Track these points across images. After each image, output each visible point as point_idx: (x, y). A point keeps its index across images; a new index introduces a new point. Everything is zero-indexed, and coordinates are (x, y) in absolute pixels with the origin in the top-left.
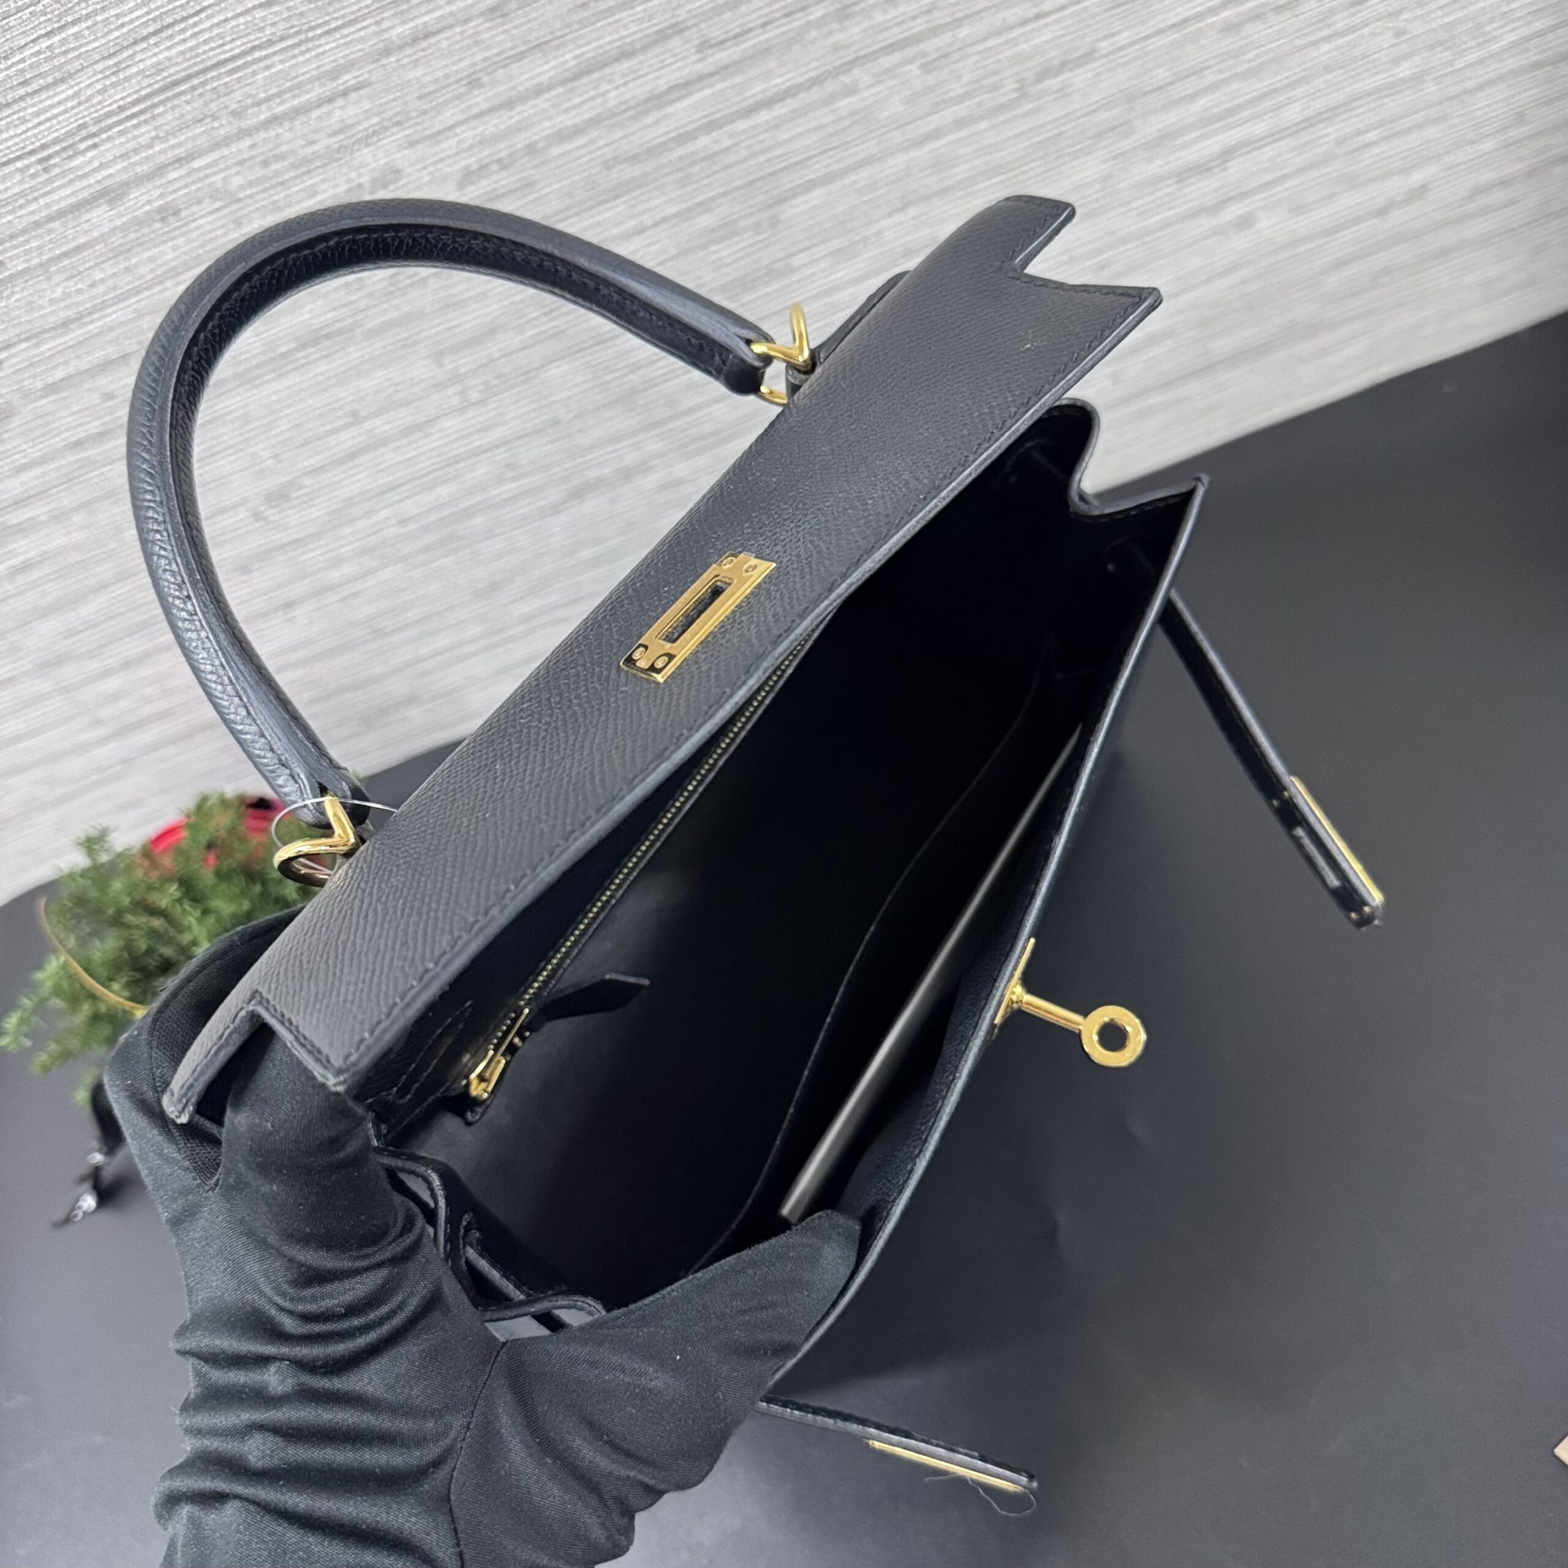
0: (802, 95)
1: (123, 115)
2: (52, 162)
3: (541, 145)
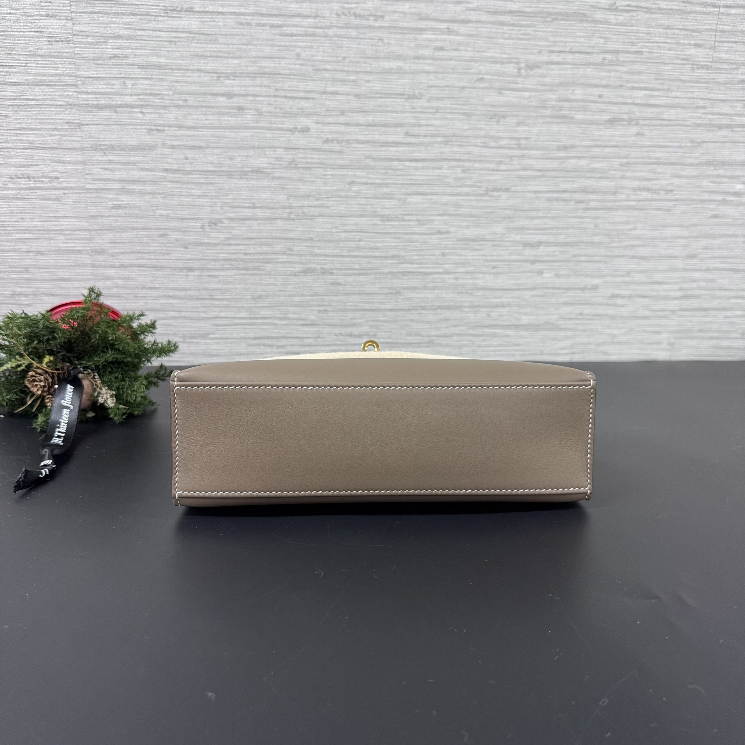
0: (426, 163)
1: (248, 75)
2: (222, 79)
3: (351, 142)
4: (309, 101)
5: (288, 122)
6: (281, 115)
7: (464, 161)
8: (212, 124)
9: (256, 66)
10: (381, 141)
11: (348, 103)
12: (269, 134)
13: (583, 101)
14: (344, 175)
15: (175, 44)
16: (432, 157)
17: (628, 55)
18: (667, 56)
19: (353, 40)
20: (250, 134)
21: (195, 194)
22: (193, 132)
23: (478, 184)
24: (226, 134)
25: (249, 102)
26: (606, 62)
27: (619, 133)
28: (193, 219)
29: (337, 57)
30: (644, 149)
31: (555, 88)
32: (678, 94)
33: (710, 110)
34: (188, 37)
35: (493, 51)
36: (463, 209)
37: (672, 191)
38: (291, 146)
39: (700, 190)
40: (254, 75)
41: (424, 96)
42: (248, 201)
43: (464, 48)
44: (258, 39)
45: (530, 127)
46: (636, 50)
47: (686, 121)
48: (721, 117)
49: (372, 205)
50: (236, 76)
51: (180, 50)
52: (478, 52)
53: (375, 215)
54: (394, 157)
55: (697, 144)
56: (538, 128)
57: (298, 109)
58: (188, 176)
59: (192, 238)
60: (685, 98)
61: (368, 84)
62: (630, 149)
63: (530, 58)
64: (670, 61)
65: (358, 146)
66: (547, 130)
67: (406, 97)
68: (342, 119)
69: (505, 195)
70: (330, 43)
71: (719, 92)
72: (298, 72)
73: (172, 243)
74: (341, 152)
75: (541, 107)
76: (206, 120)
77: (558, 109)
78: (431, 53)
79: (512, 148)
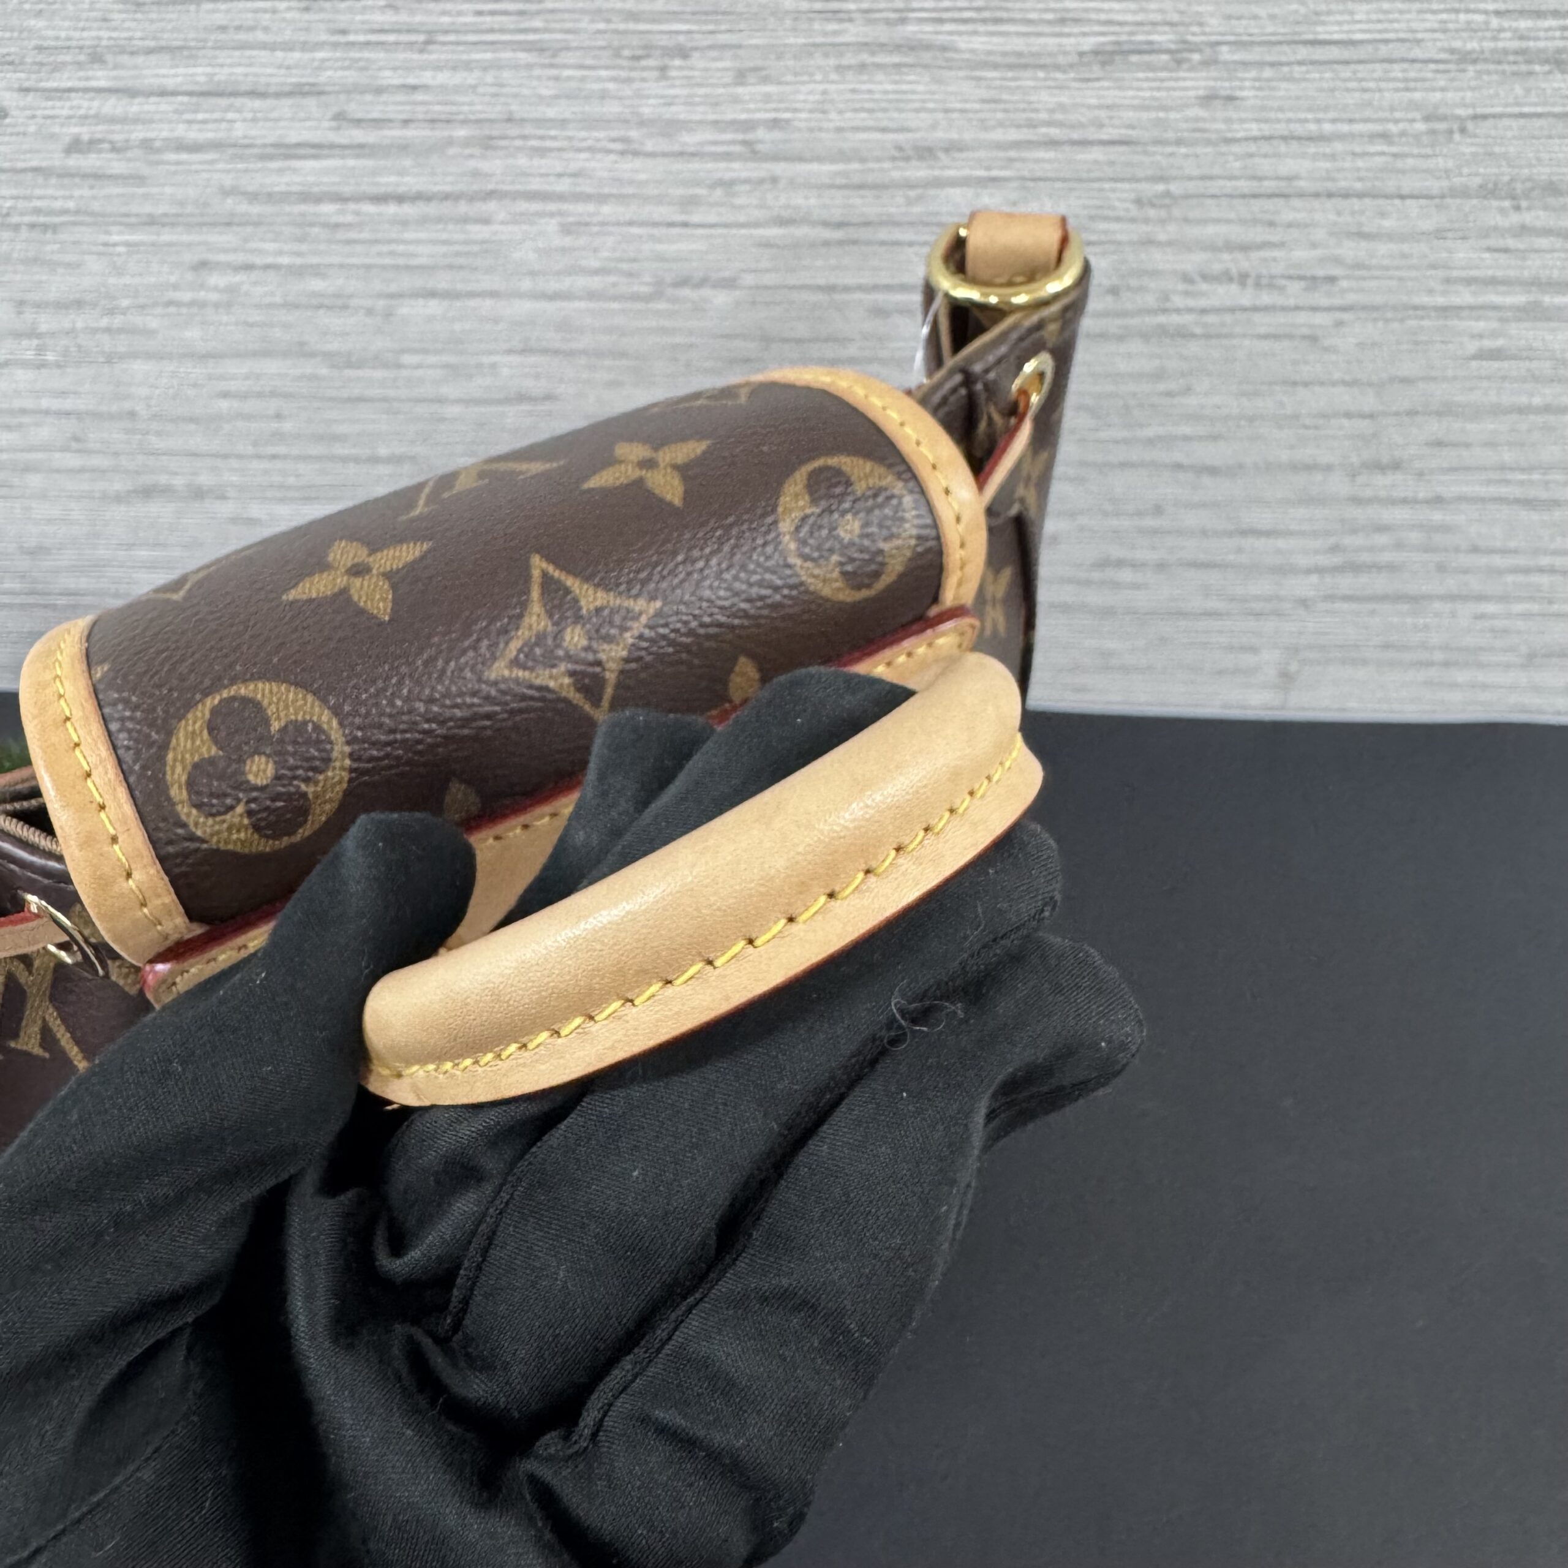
7: (561, 197)
30: (1236, 149)
37: (1332, 280)
45: (787, 83)
53: (301, 351)
56: (821, 87)
62: (1183, 150)
65: (184, 156)
66: (853, 91)
79: (728, 157)
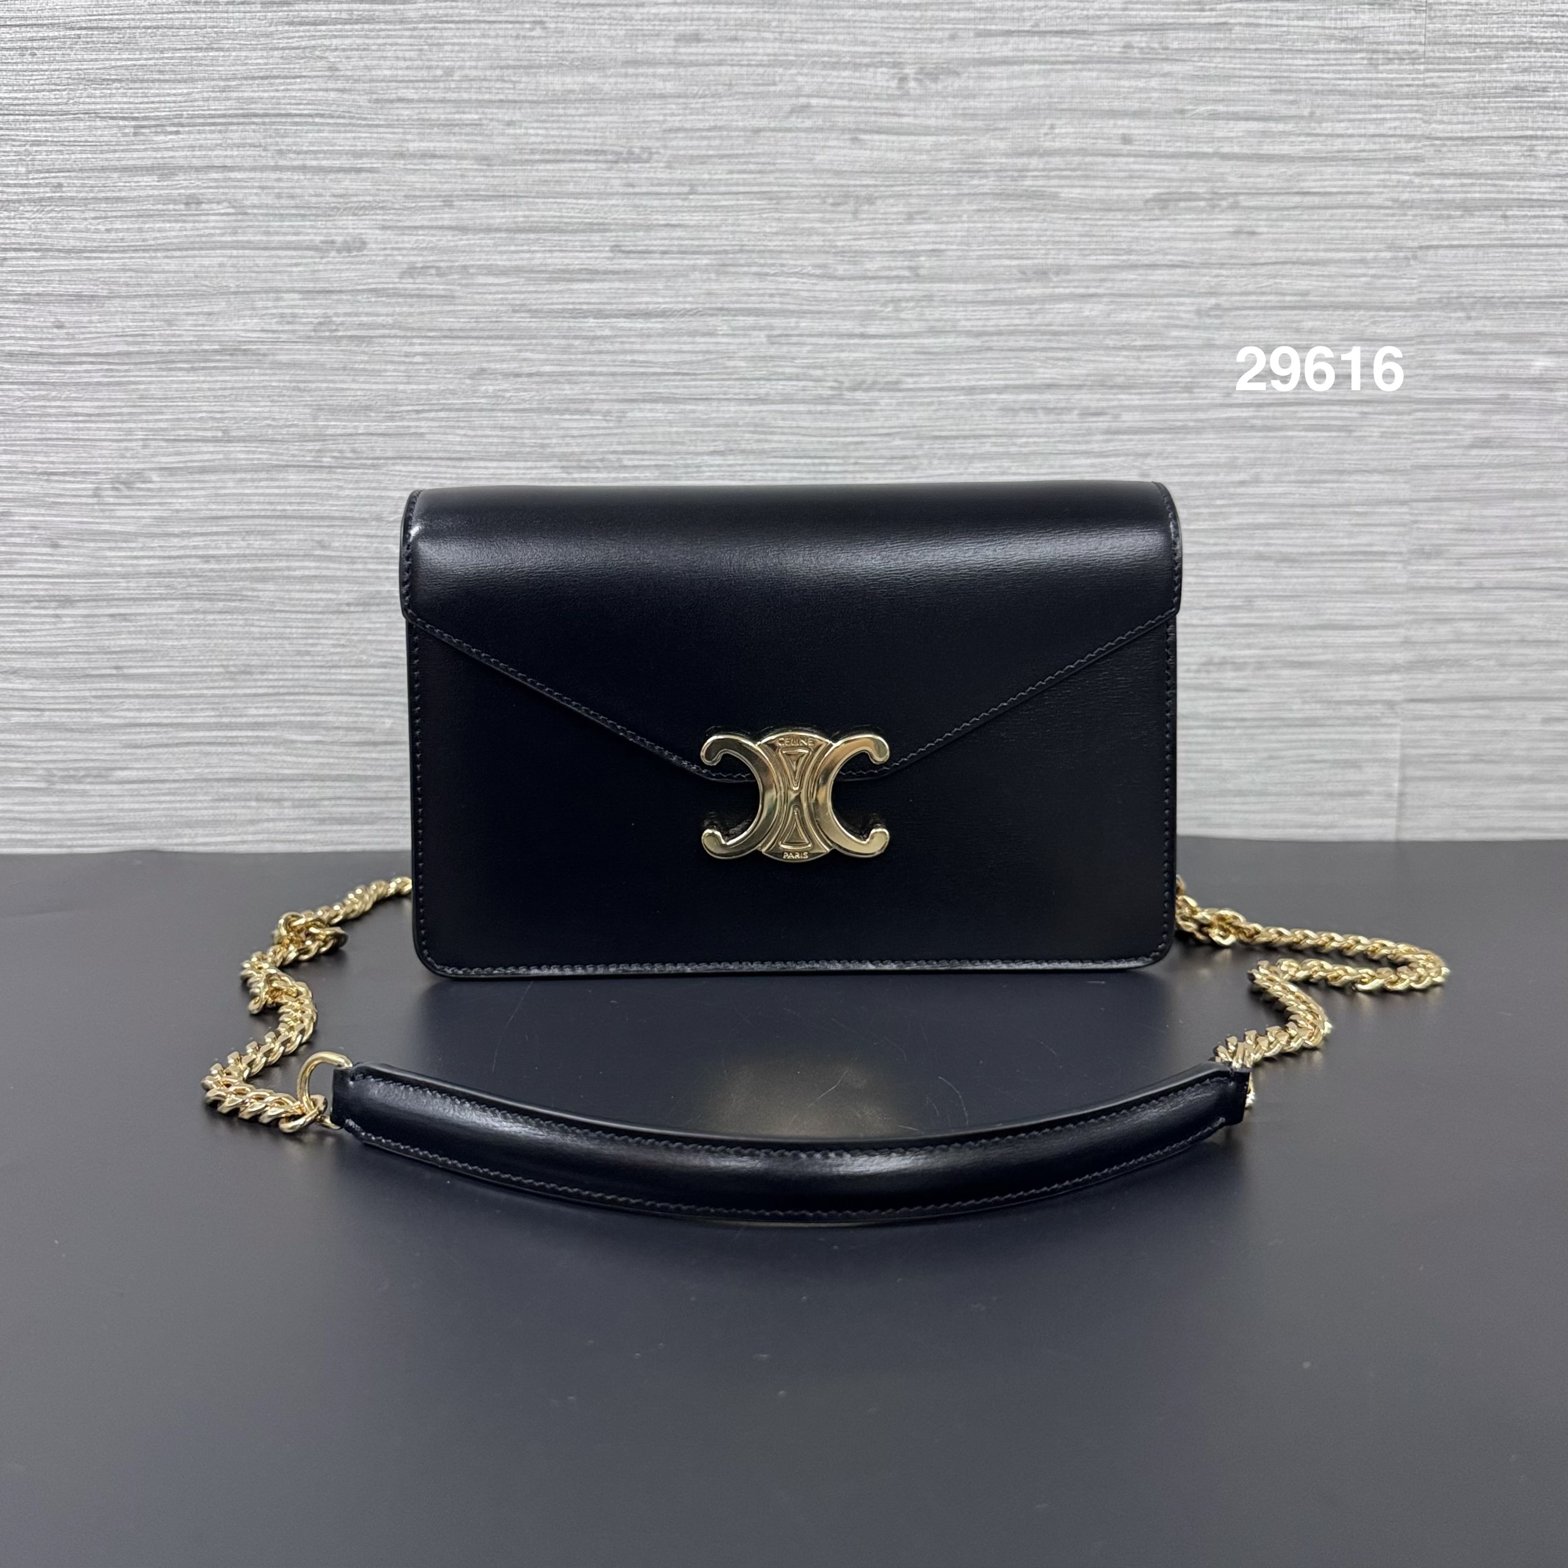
4: (364, 175)
5: (312, 227)
6: (293, 211)
8: (122, 240)
9: (228, 99)
10: (550, 268)
11: (462, 176)
12: (263, 258)
13: (1083, 152)
14: (456, 354)
15: (33, 55)
16: (688, 306)
17: (1191, 35)
18: (1301, 34)
19: (467, 26)
20: (216, 261)
21: (80, 410)
22: (74, 262)
23: (812, 372)
24: (154, 261)
25: (212, 184)
26: (1135, 53)
27: (1189, 230)
28: (74, 474)
29: (429, 68)
31: (1002, 125)
32: (1340, 128)
33: (1435, 165)
34: (64, 37)
35: (828, 37)
36: (776, 438)
38: (320, 285)
39: (1427, 372)
40: (222, 122)
41: (658, 153)
42: (210, 424)
43: (754, 34)
44: (234, 36)
46: (1213, 20)
47: (1372, 193)
48: (1470, 181)
49: (535, 428)
50: (182, 125)
51: (45, 67)
52: (791, 41)
54: (585, 307)
55: (1410, 255)
57: (334, 196)
58: (63, 368)
59: (69, 521)
60: (1361, 136)
61: (511, 131)
63: (929, 51)
64: (1310, 46)
67: (610, 157)
68: (447, 217)
69: (886, 400)
70: (411, 37)
71: (1455, 119)
72: (333, 108)
73: (20, 535)
74: (449, 298)
75: (968, 171)
76: (108, 231)
77: (1016, 174)
78: (670, 50)
